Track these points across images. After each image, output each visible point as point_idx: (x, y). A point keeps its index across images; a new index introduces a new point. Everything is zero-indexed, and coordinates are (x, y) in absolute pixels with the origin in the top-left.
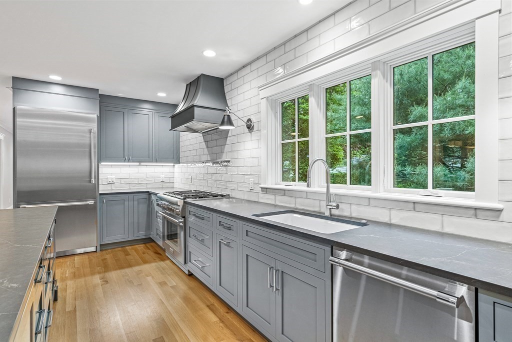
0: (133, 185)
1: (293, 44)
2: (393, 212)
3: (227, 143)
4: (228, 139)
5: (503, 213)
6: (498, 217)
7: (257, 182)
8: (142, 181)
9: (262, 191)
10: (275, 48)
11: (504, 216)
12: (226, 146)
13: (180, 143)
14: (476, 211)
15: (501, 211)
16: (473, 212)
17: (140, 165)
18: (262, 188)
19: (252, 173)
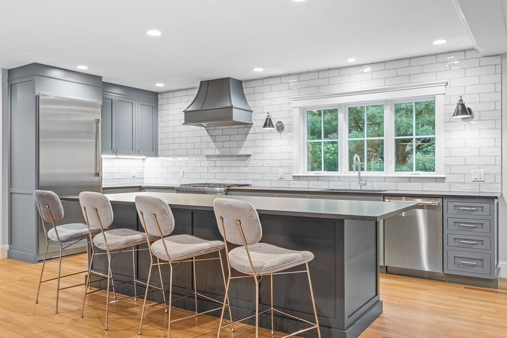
0: (108, 181)
1: (327, 74)
2: (398, 184)
3: (247, 139)
4: (249, 135)
5: (446, 179)
6: (444, 181)
7: (288, 172)
8: (116, 176)
9: (293, 179)
10: (308, 72)
11: (446, 180)
12: (246, 142)
13: (159, 134)
14: (436, 179)
15: (445, 178)
16: (435, 180)
17: (117, 158)
18: (293, 176)
19: (282, 165)
